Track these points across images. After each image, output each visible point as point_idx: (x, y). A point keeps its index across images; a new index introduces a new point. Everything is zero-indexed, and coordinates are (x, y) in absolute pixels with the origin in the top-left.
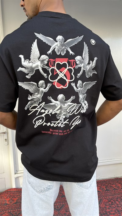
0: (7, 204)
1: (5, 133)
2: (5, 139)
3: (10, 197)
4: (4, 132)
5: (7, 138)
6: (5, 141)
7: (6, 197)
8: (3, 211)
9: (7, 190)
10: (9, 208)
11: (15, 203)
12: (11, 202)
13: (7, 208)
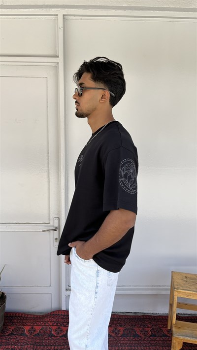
0: (52, 335)
1: (56, 230)
2: (55, 237)
3: (57, 324)
4: (54, 229)
5: (58, 238)
6: (54, 240)
7: (51, 324)
9: (53, 312)
10: (55, 343)
12: (58, 333)
13: (52, 342)
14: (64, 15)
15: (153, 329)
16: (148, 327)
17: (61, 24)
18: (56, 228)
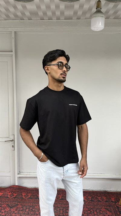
0: (8, 197)
1: (12, 141)
3: (12, 192)
4: (10, 140)
5: (13, 145)
6: (12, 147)
7: (8, 192)
8: (3, 202)
10: (8, 201)
11: (14, 198)
12: (11, 196)
13: (7, 200)
14: (15, 32)
15: (63, 196)
16: (61, 195)
17: (13, 36)
18: (13, 140)
